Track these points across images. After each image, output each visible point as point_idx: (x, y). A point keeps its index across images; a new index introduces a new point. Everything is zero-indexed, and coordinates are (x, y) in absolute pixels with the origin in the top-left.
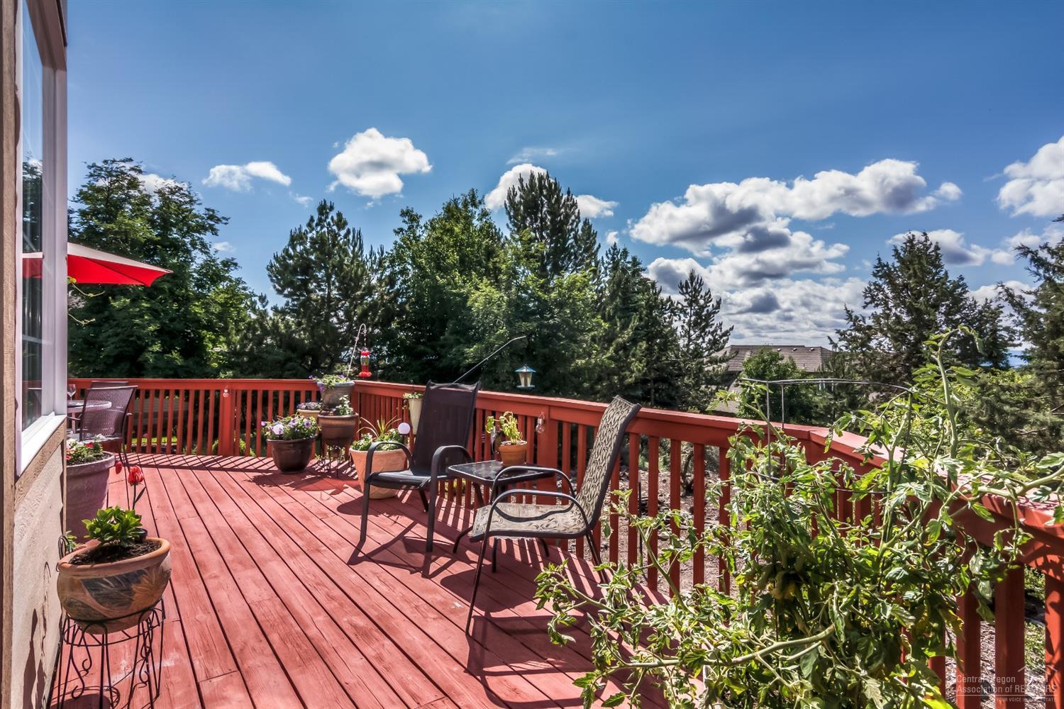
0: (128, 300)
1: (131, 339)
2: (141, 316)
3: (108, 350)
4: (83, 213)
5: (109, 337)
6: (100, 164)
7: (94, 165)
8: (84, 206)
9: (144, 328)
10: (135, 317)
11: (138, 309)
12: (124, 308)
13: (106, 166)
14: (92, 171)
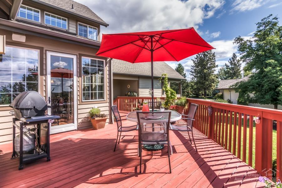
0: (271, 68)
1: (273, 82)
2: (277, 73)
3: (266, 87)
4: (255, 41)
5: (266, 82)
6: (260, 21)
7: (258, 23)
8: (256, 38)
9: (278, 77)
10: (274, 74)
11: (275, 71)
12: (270, 71)
13: (263, 21)
14: (258, 25)
